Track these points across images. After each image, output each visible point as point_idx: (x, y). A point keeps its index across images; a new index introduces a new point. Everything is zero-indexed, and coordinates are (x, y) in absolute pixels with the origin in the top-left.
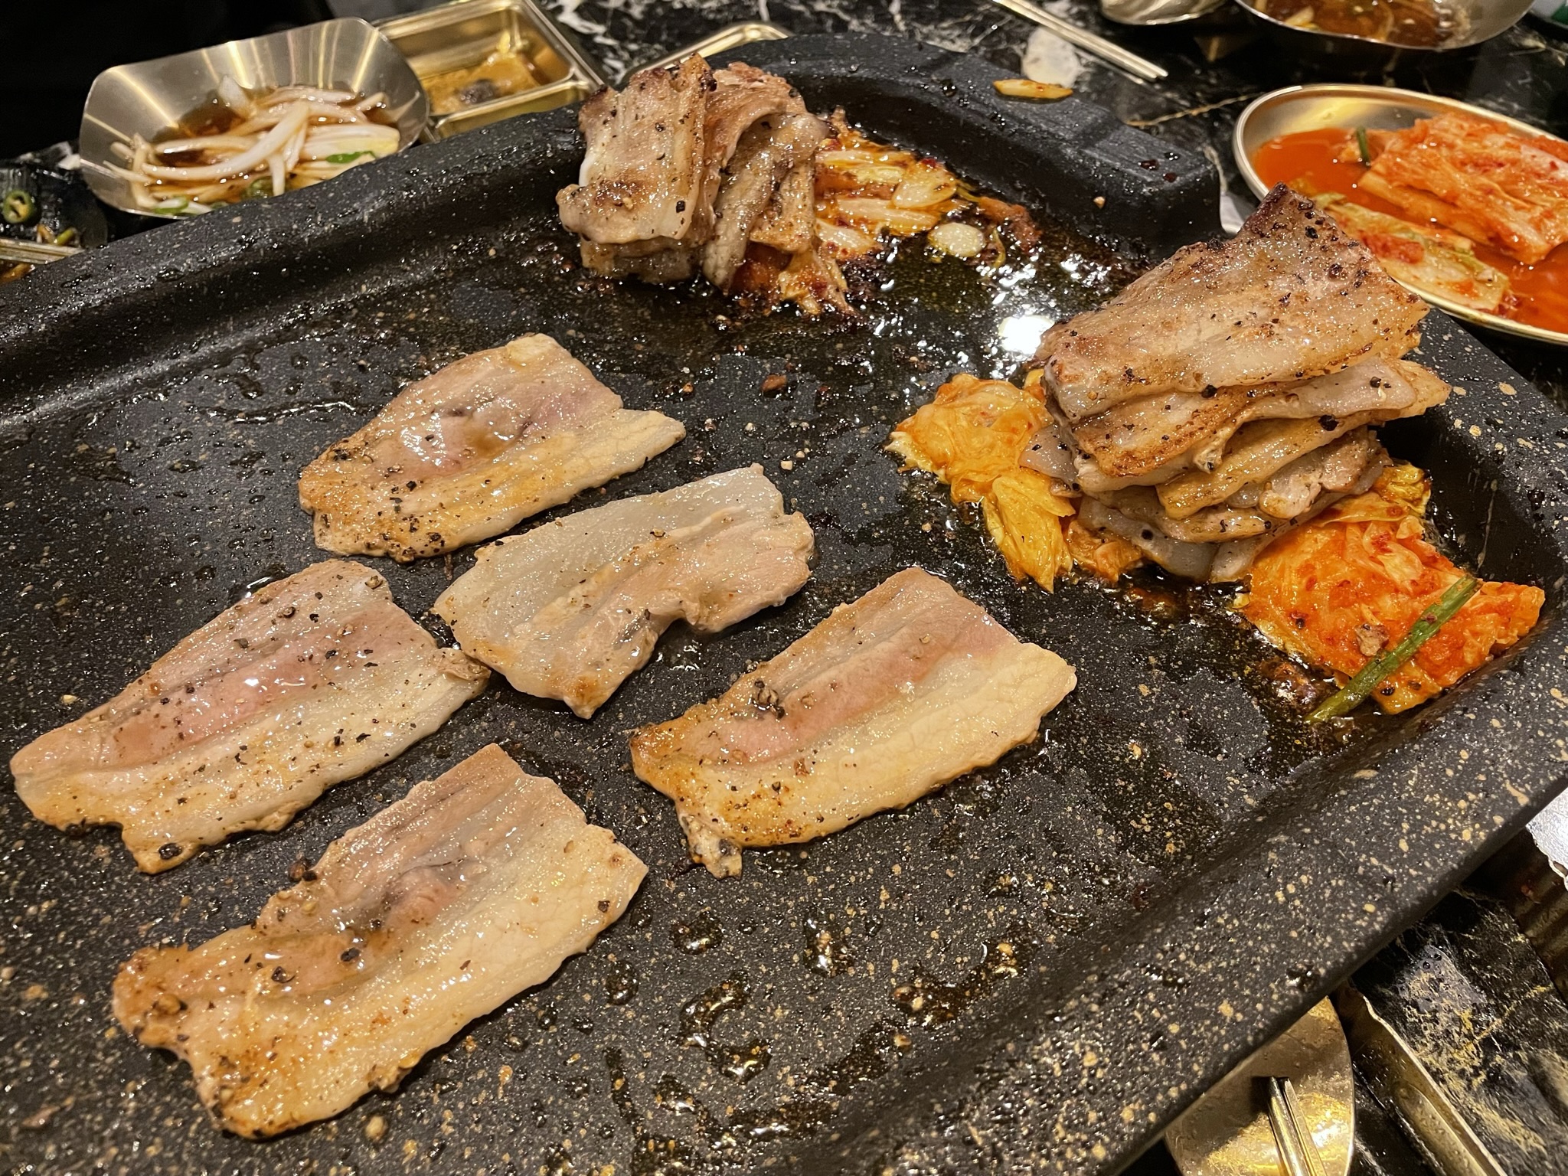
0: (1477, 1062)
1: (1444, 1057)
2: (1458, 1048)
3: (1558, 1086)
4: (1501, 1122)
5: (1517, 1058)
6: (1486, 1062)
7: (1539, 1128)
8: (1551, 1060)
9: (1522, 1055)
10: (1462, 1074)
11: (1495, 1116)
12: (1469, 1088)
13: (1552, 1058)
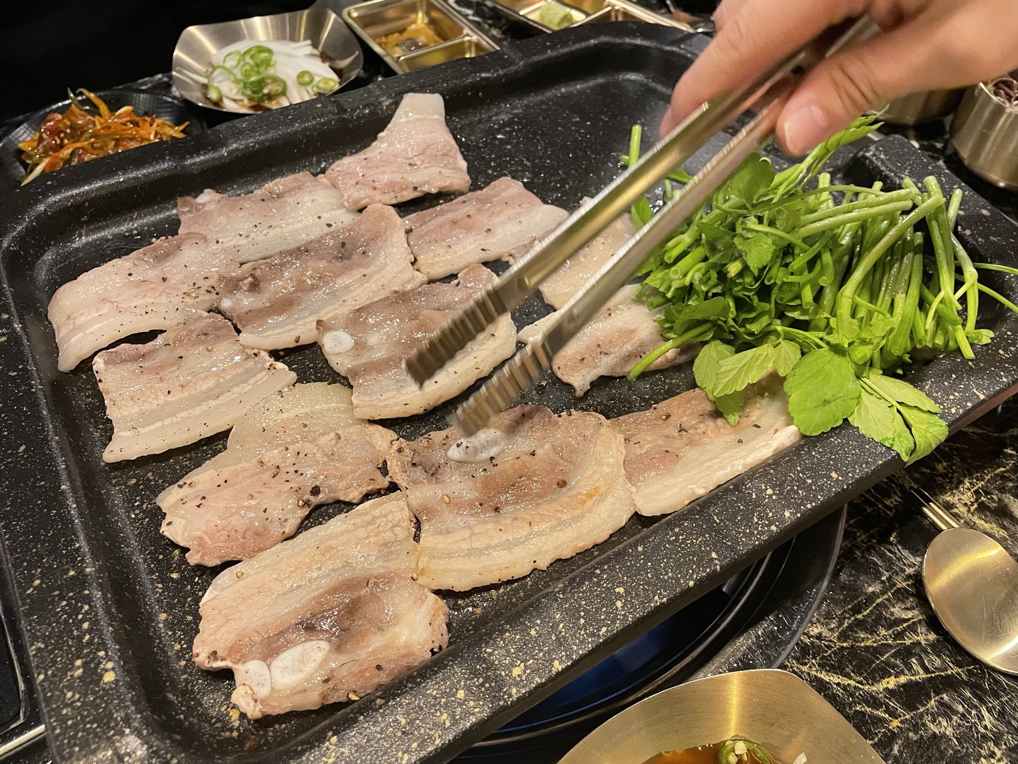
0: (972, 500)
1: (956, 498)
2: (963, 494)
3: (1013, 510)
4: (986, 525)
5: (992, 498)
6: (976, 500)
7: (1004, 528)
8: (1009, 499)
9: (994, 497)
10: (965, 504)
11: (983, 522)
12: (969, 511)
13: (1009, 498)
